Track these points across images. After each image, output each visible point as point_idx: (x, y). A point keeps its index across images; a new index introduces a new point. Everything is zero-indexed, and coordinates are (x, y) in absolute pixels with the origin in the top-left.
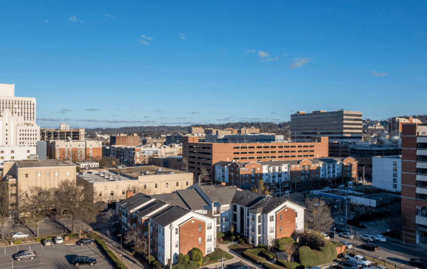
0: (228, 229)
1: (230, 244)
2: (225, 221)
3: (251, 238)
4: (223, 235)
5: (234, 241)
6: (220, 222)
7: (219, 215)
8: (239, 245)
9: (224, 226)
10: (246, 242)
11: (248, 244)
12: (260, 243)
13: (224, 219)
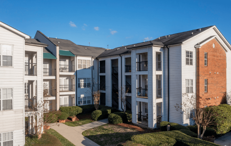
0: (89, 102)
1: (88, 126)
2: (85, 86)
3: (135, 110)
4: (80, 110)
5: (99, 119)
6: (74, 87)
7: (72, 74)
8: (110, 126)
9: (82, 96)
10: (126, 120)
11: (131, 123)
12: (159, 119)
13: (82, 82)
